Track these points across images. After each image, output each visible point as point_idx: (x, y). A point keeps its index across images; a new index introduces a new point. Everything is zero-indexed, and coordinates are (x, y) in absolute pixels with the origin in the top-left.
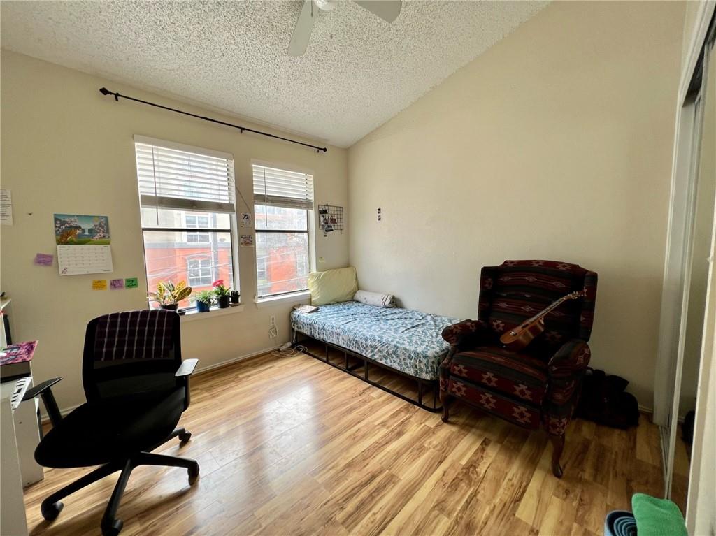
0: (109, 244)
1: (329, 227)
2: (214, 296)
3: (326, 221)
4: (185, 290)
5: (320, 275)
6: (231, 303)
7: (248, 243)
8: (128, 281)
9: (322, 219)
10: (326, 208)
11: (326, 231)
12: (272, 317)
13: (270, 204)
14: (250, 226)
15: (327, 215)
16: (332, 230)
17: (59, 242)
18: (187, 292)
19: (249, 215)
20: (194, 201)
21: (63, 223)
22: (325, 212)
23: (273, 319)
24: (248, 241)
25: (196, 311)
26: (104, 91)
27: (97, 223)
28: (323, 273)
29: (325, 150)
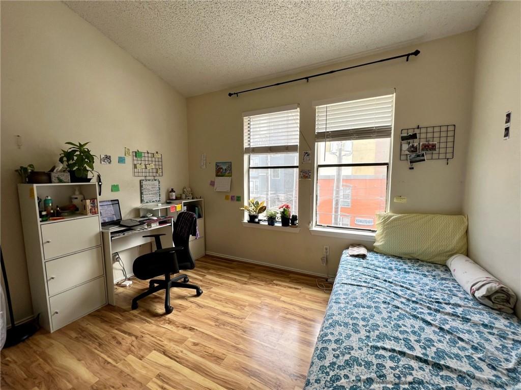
0: (231, 176)
1: (418, 156)
2: (279, 215)
3: (413, 149)
4: (262, 208)
5: (390, 217)
6: (290, 224)
7: (307, 177)
8: (237, 197)
9: (405, 147)
10: (417, 131)
11: (411, 162)
12: (325, 247)
13: (331, 139)
14: (310, 162)
15: (415, 140)
16: (424, 160)
17: (217, 176)
18: (263, 209)
19: (309, 152)
20: (271, 147)
21: (218, 166)
22: (414, 136)
23: (326, 249)
24: (307, 175)
25: (267, 223)
26: (230, 95)
27: (228, 166)
28: (396, 216)
29: (417, 53)
